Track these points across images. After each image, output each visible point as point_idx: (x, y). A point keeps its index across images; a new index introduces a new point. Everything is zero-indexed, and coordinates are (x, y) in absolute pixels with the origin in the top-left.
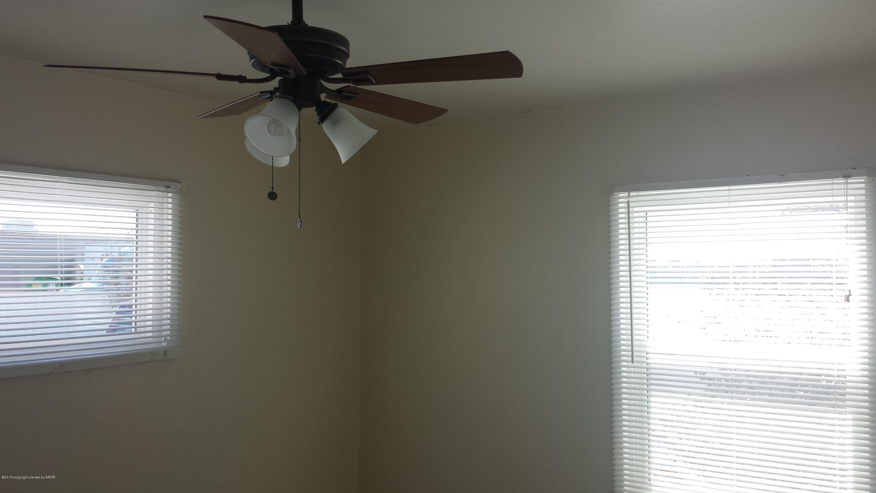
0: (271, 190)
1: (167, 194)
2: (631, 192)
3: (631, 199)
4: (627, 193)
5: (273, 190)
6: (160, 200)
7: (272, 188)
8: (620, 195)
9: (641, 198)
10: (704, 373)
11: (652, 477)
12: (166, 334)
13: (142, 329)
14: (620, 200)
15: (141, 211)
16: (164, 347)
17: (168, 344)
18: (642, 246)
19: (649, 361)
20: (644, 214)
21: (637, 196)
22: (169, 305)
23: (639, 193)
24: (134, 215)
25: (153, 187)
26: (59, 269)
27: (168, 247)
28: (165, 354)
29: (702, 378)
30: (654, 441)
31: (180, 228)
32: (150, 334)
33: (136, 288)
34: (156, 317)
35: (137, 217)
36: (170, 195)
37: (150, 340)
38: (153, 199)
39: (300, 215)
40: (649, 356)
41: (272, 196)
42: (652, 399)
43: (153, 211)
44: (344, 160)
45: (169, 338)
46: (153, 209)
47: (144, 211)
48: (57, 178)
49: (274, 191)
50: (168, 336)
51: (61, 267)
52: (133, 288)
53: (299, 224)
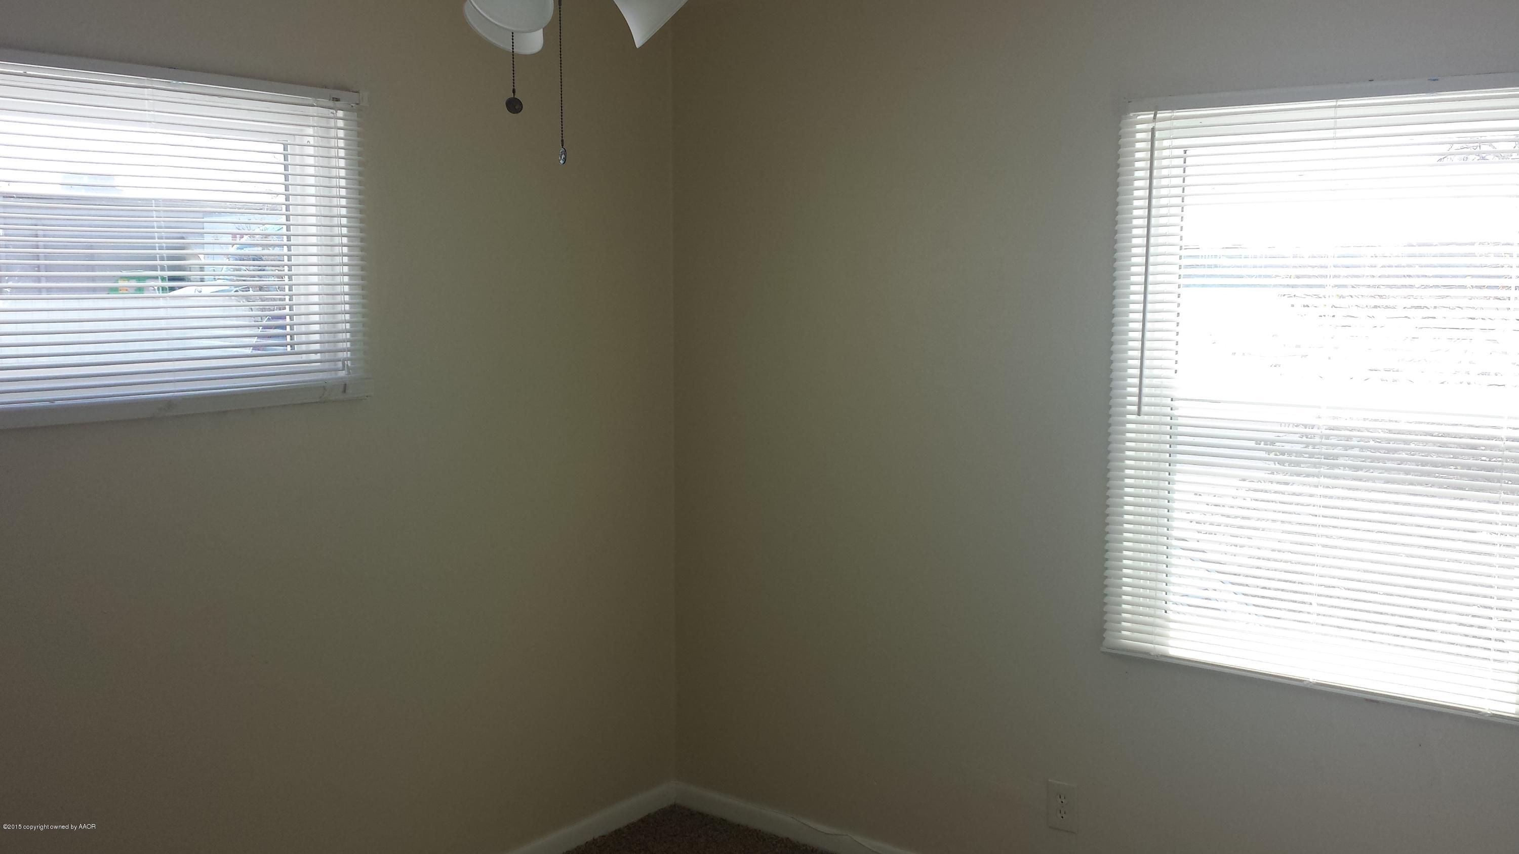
0: (512, 96)
1: (335, 112)
2: (1158, 112)
3: (1158, 125)
4: (1152, 114)
5: (514, 95)
6: (323, 122)
7: (514, 91)
8: (1138, 117)
9: (1176, 123)
10: (1273, 443)
11: (1170, 605)
12: (345, 356)
13: (304, 348)
14: (1139, 127)
15: (292, 143)
16: (342, 378)
17: (349, 373)
18: (1173, 210)
19: (1175, 412)
20: (1180, 152)
21: (1170, 119)
22: (347, 307)
23: (1174, 112)
24: (280, 148)
25: (310, 100)
26: (158, 262)
27: (341, 207)
28: (344, 391)
29: (1269, 452)
30: (1176, 547)
31: (360, 174)
32: (318, 357)
33: (290, 279)
34: (326, 328)
35: (285, 152)
36: (340, 114)
37: (318, 366)
38: (311, 121)
39: (562, 141)
40: (1175, 403)
41: (514, 105)
42: (1177, 477)
43: (312, 143)
44: (639, 40)
45: (349, 363)
46: (311, 140)
47: (297, 142)
48: (145, 81)
49: (515, 97)
50: (348, 359)
51: (162, 259)
52: (283, 266)
53: (562, 158)
